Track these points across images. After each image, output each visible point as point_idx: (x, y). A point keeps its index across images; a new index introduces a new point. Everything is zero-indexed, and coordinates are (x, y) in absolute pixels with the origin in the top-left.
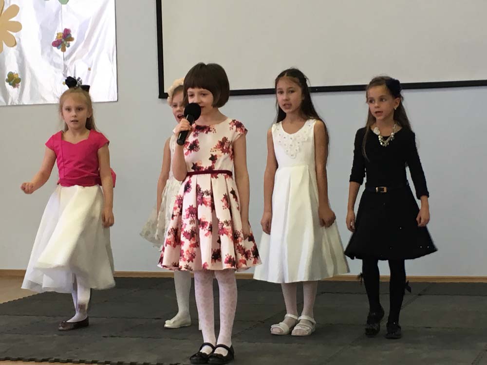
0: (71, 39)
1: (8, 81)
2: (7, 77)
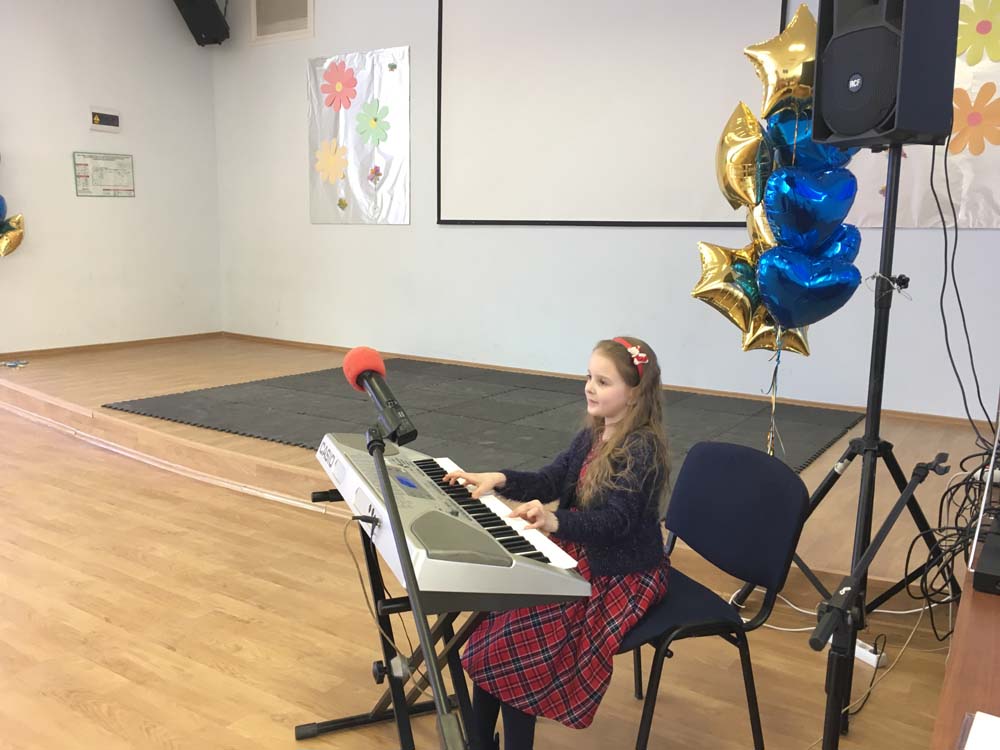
0: (380, 175)
1: (339, 205)
2: (338, 202)
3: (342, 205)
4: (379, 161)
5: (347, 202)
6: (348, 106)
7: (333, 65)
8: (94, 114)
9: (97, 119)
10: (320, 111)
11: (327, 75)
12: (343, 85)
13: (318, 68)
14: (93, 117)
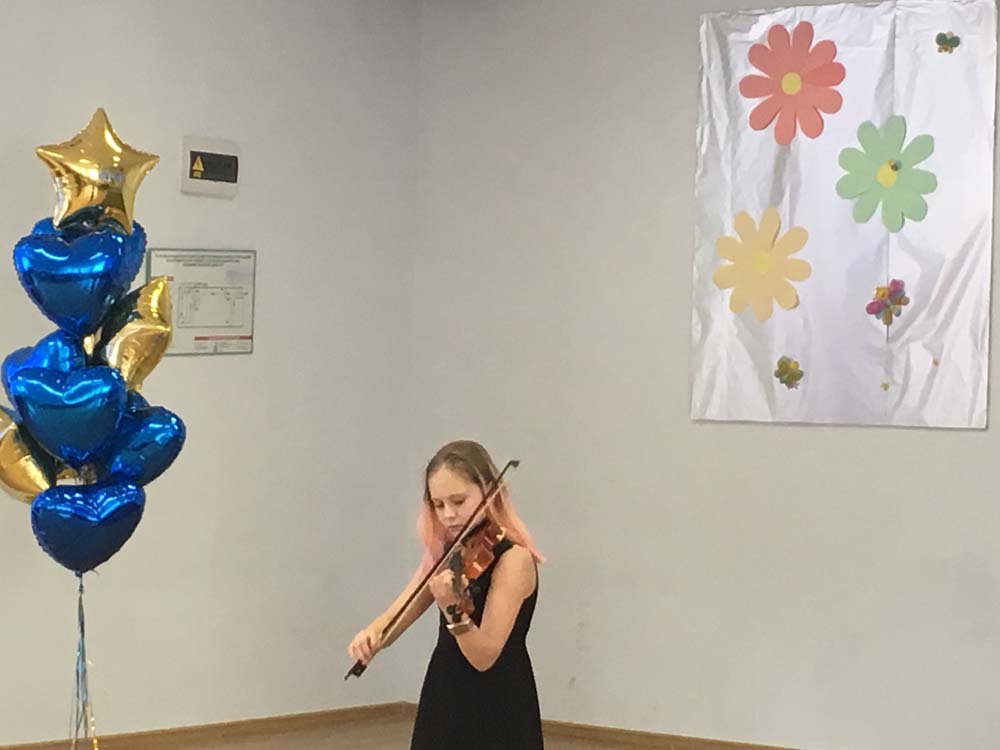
0: (906, 302)
1: (779, 374)
2: (775, 367)
3: (789, 374)
4: (902, 268)
5: (800, 368)
6: (815, 130)
7: (777, 31)
8: (194, 155)
9: (199, 167)
10: (735, 138)
11: (756, 54)
12: (802, 79)
13: (732, 37)
14: (192, 164)
